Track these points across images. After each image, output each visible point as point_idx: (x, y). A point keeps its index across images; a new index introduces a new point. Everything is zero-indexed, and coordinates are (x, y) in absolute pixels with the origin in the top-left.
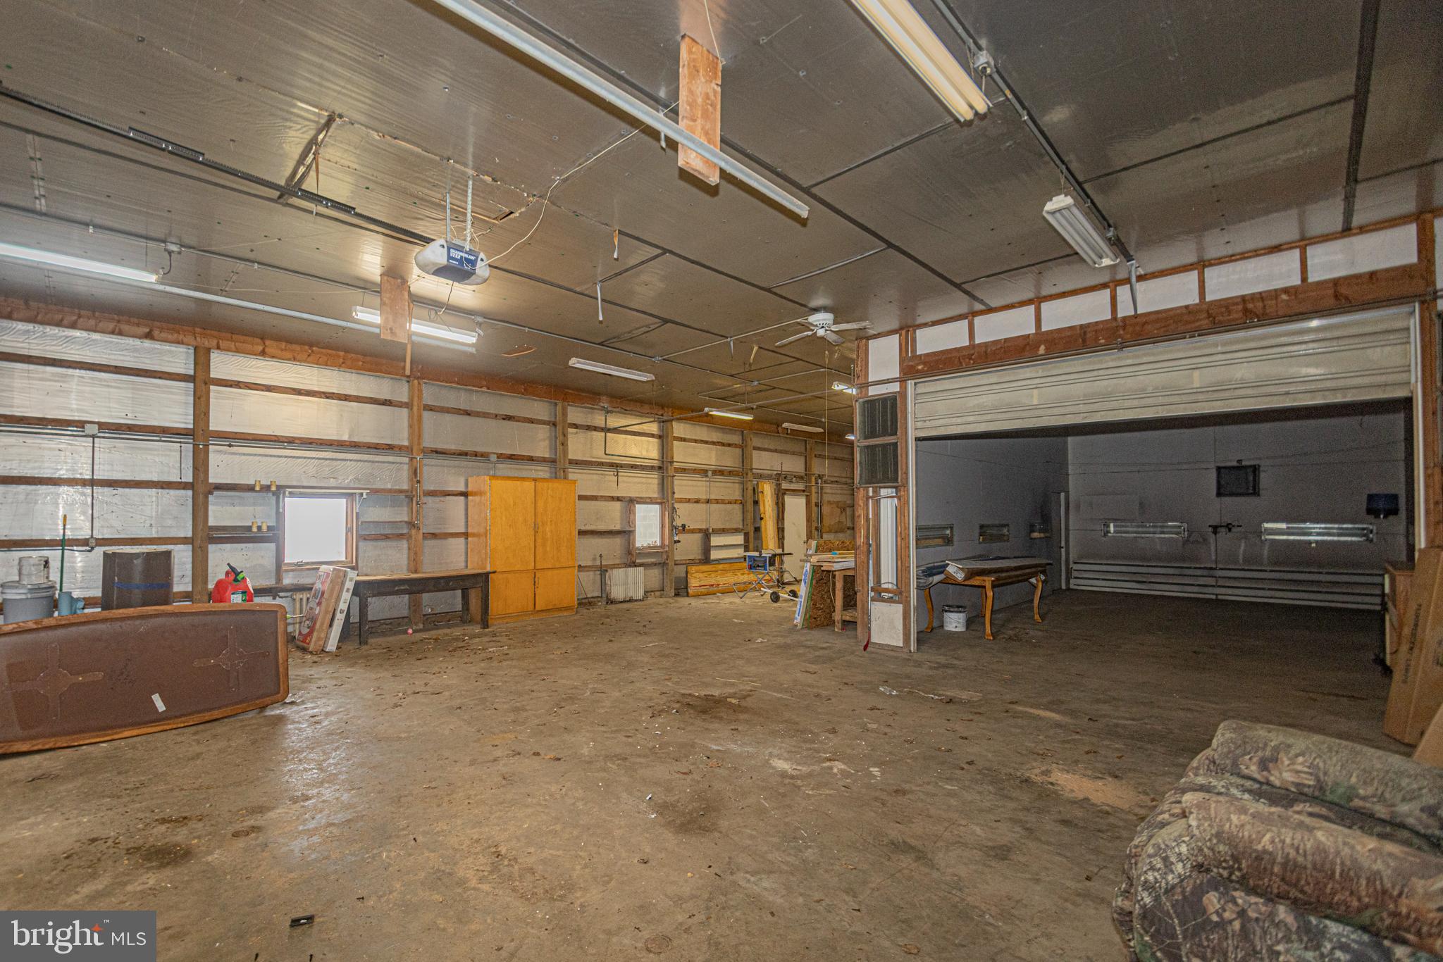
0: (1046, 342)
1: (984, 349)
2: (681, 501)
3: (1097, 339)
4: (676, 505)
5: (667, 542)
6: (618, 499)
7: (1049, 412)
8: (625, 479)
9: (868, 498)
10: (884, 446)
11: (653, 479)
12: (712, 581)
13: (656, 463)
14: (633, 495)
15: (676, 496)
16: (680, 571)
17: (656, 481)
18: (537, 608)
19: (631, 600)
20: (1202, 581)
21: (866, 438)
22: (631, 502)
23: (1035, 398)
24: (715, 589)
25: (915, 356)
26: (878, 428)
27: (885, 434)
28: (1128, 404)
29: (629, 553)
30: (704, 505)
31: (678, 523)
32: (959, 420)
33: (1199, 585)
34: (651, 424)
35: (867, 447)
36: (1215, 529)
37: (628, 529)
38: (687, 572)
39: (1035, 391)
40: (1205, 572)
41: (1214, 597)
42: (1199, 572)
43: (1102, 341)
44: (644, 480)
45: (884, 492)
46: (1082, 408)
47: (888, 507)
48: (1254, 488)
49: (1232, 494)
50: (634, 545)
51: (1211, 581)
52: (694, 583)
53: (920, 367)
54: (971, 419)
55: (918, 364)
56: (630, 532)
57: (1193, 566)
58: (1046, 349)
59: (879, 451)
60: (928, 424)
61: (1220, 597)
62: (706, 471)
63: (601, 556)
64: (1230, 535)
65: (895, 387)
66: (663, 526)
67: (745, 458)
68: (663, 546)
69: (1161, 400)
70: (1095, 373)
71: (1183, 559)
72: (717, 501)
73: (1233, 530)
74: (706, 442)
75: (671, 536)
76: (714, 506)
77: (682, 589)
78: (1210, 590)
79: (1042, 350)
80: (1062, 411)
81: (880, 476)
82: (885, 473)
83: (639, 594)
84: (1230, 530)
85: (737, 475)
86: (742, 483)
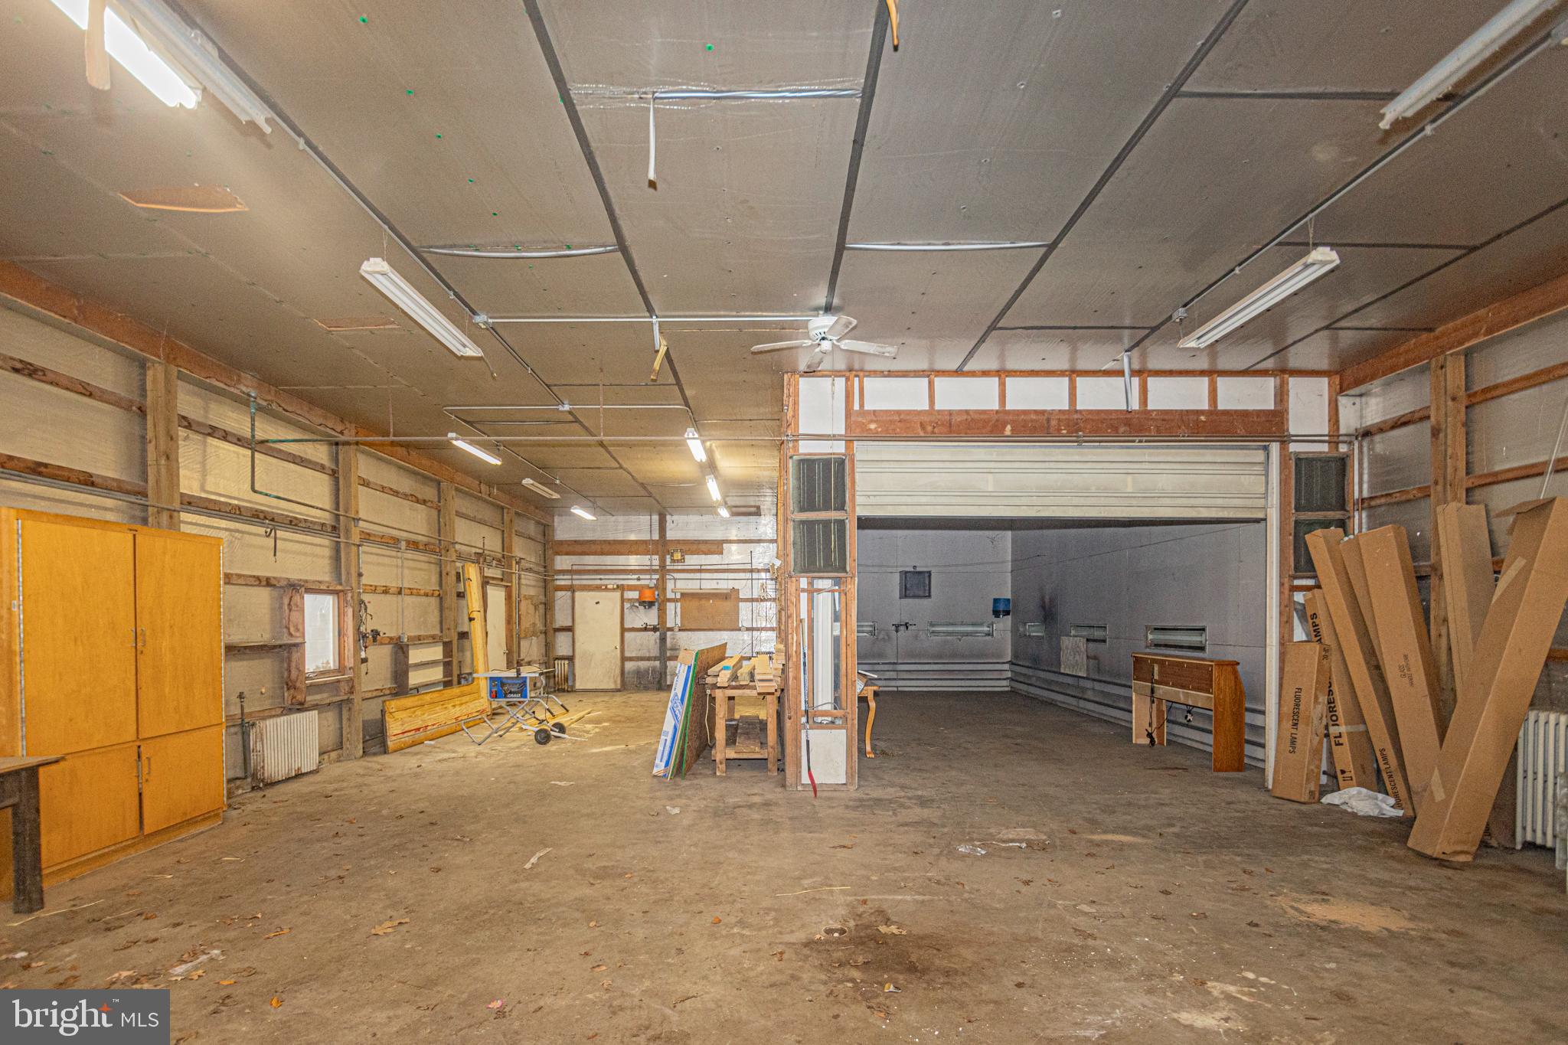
0: (1013, 422)
1: (948, 418)
2: (374, 590)
3: (1059, 430)
4: (365, 597)
5: (350, 662)
6: (268, 583)
7: (1005, 501)
8: (289, 546)
9: (799, 590)
10: (826, 523)
11: (321, 546)
12: (419, 724)
13: (326, 518)
14: (294, 576)
15: (364, 580)
16: (369, 711)
17: (327, 552)
18: (147, 830)
19: (299, 775)
20: (888, 675)
21: (802, 510)
22: (295, 588)
23: (989, 484)
24: (421, 735)
25: (863, 412)
26: (818, 499)
27: (827, 507)
28: (1076, 501)
29: (290, 685)
30: (394, 598)
31: (368, 627)
32: (909, 500)
33: (885, 679)
34: (318, 445)
35: (803, 522)
36: (897, 627)
37: (286, 640)
38: (383, 712)
39: (990, 476)
40: (890, 667)
41: (895, 689)
42: (886, 667)
43: (1064, 432)
44: (309, 549)
45: (820, 584)
46: (1035, 501)
47: (824, 604)
48: (930, 592)
49: (915, 597)
50: (300, 670)
51: (893, 675)
52: (394, 728)
53: (873, 426)
54: (924, 500)
55: (871, 421)
56: (295, 645)
57: (881, 662)
58: (1012, 430)
59: (819, 530)
60: (872, 500)
61: (900, 689)
62: (397, 540)
63: (241, 696)
64: (909, 632)
65: (839, 448)
66: (341, 633)
67: (441, 526)
68: (341, 669)
69: (1102, 501)
70: (1047, 465)
71: (873, 656)
72: (412, 592)
73: (910, 628)
74: (396, 493)
75: (357, 651)
76: (409, 600)
77: (376, 738)
78: (893, 683)
79: (1008, 430)
80: (1017, 501)
81: (820, 562)
82: (827, 558)
83: (309, 763)
84: (907, 628)
85: (433, 552)
86: (439, 564)
